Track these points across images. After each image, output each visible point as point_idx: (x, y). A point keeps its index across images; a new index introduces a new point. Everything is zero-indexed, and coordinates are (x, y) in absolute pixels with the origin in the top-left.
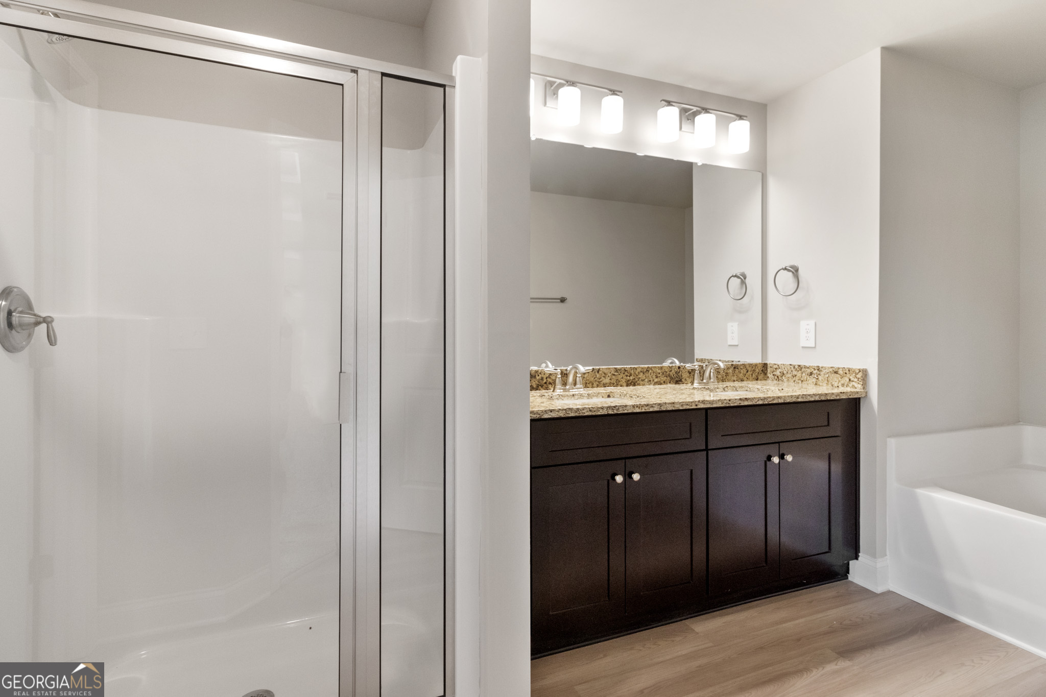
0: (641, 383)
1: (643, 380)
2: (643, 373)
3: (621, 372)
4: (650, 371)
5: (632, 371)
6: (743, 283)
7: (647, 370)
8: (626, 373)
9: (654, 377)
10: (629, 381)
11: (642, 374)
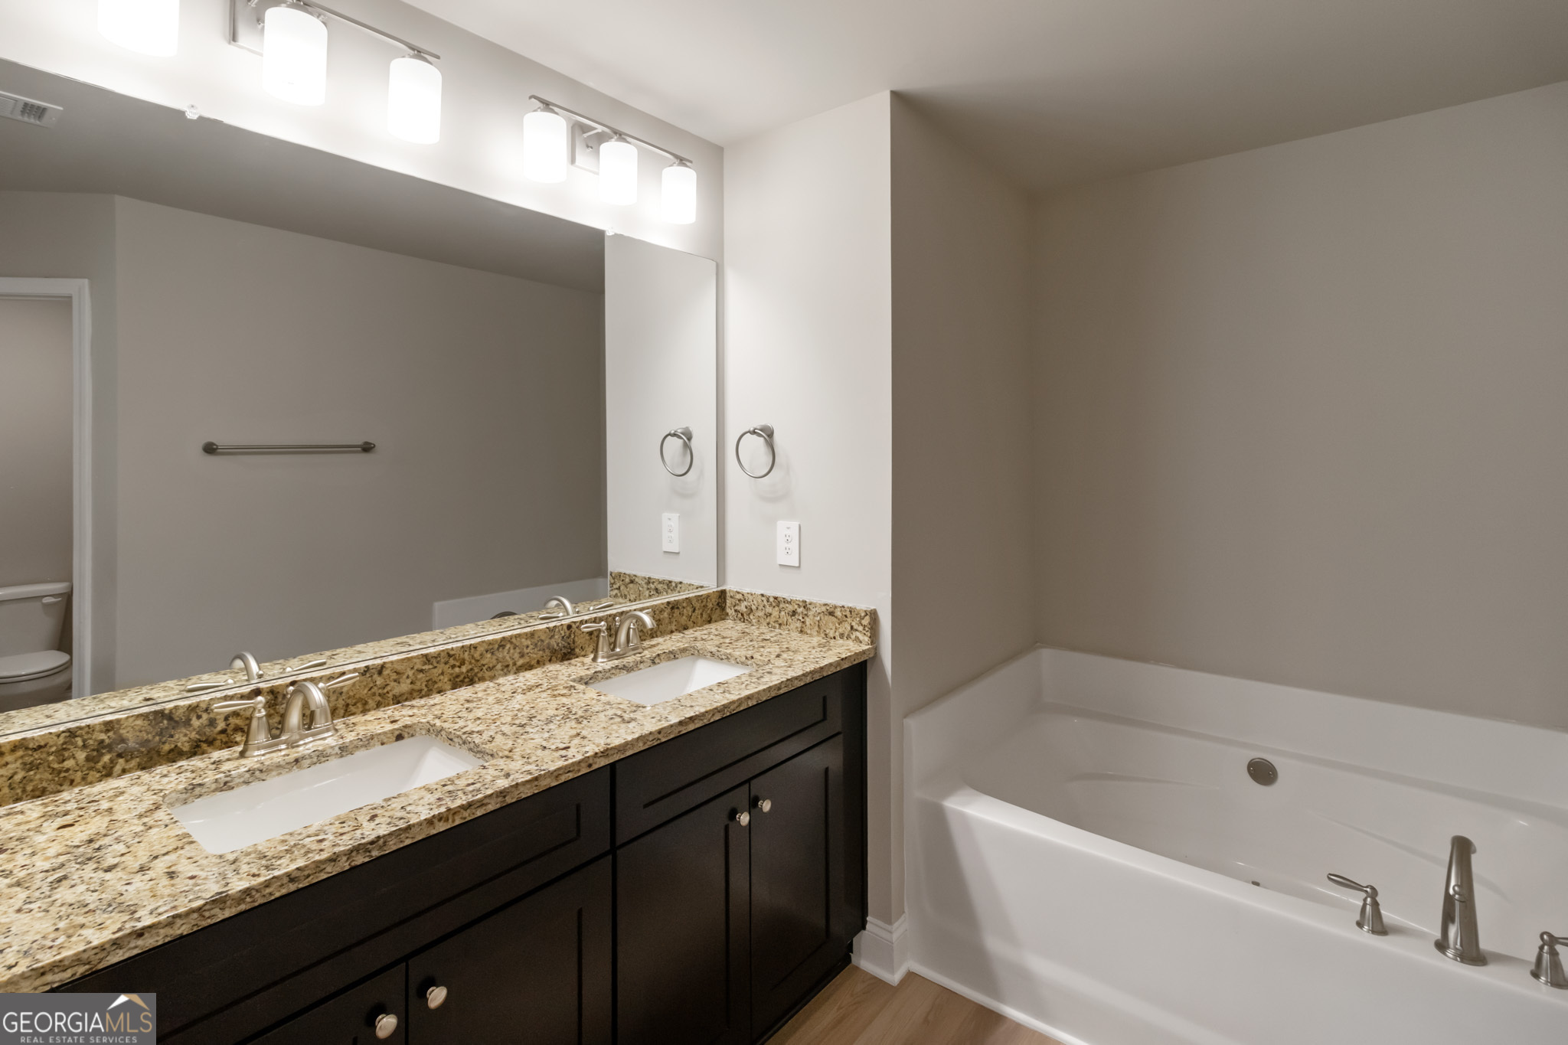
0: (488, 674)
1: (490, 669)
3: (438, 663)
5: (466, 654)
6: (687, 446)
8: (452, 661)
9: (516, 656)
10: (457, 676)
11: (489, 655)
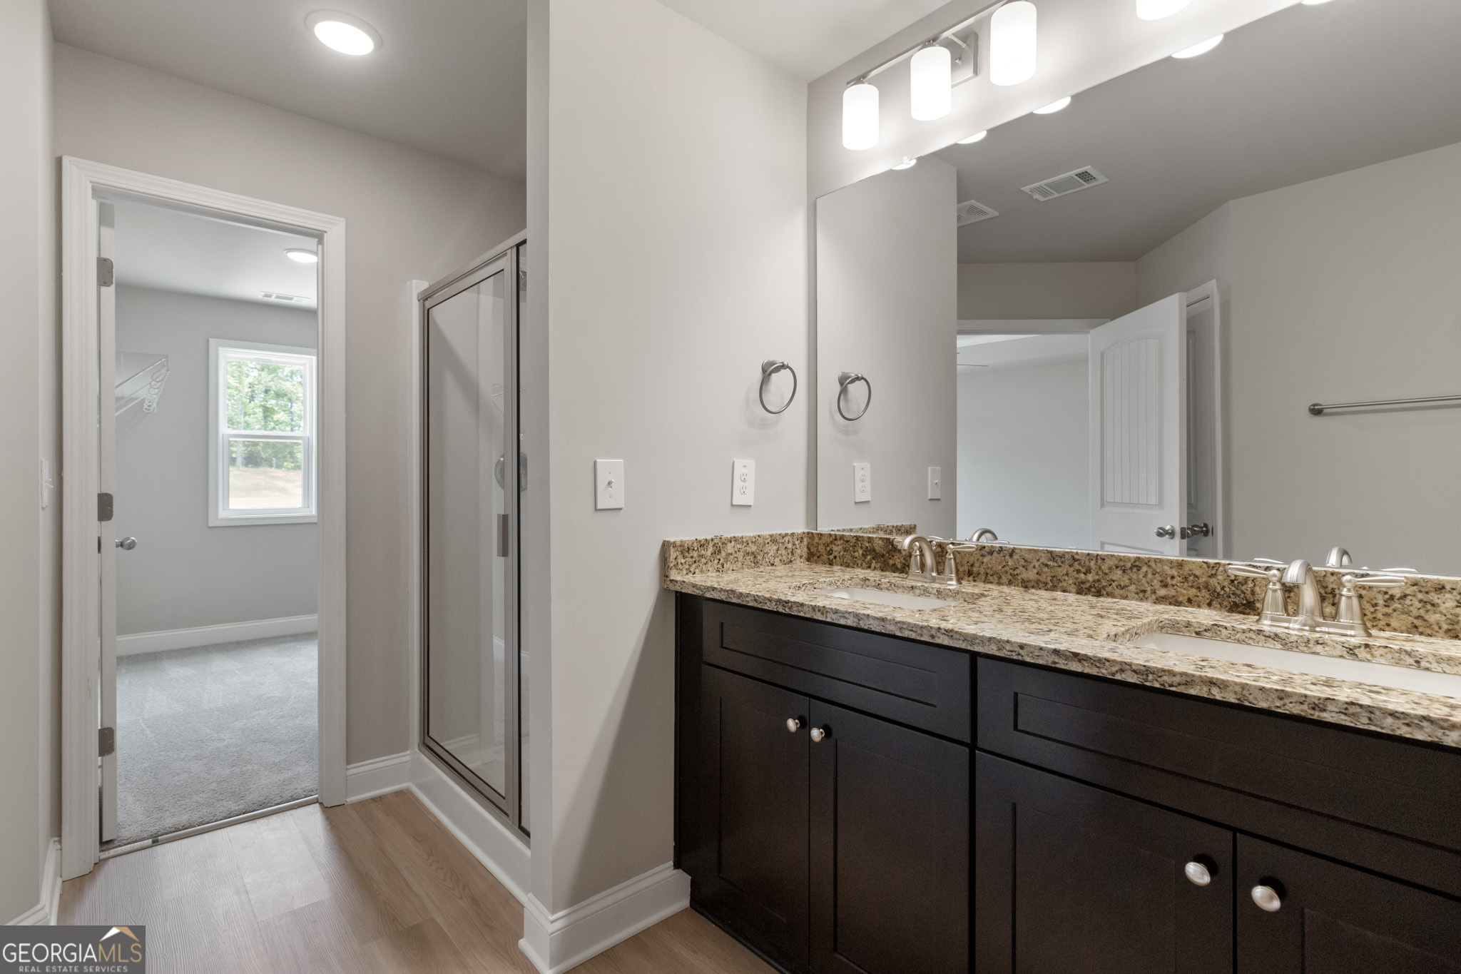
0: (1118, 592)
1: (1122, 588)
2: (1124, 571)
3: (1062, 562)
4: (1145, 569)
5: (1092, 563)
7: (1133, 566)
8: (1076, 566)
9: (1156, 584)
10: (1083, 583)
11: (1120, 572)
